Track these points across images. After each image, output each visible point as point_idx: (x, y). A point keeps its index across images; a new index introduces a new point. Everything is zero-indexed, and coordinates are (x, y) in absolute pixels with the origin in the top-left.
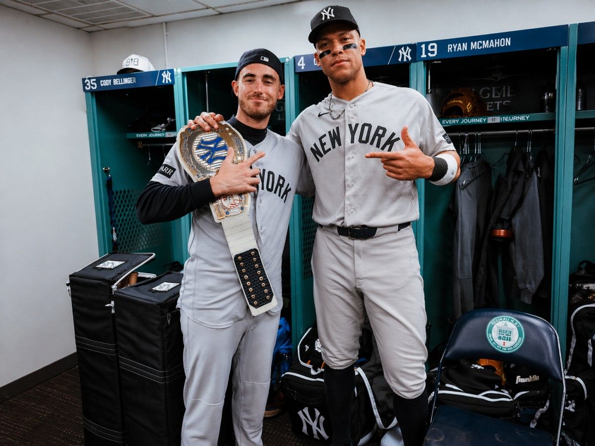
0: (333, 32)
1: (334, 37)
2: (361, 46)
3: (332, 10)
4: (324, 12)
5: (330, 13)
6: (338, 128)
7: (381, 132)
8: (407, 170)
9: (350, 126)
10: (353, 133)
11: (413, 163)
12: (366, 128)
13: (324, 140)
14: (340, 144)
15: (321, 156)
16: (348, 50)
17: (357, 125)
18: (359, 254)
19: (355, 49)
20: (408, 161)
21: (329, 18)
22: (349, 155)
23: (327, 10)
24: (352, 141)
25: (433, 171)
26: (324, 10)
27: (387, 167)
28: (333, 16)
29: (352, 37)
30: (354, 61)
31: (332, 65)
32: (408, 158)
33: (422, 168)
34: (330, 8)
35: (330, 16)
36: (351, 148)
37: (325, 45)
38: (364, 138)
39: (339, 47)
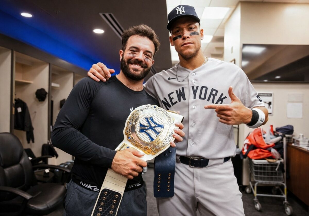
0: (184, 23)
1: (184, 26)
2: (201, 33)
3: (183, 8)
4: (178, 9)
5: (182, 10)
6: (183, 88)
7: (214, 92)
8: (234, 117)
9: (193, 87)
10: (195, 93)
11: (238, 113)
12: (204, 89)
13: (172, 96)
14: (184, 99)
15: (170, 106)
16: (193, 36)
17: (197, 87)
18: (197, 178)
19: (197, 36)
20: (234, 111)
21: (181, 13)
22: (192, 106)
23: (180, 8)
24: (195, 98)
25: (252, 118)
26: (178, 8)
27: (219, 115)
28: (184, 11)
29: (196, 27)
30: (196, 43)
31: (182, 46)
32: (235, 110)
33: (245, 116)
34: (181, 7)
35: (182, 12)
36: (193, 102)
37: (178, 31)
38: (202, 96)
39: (187, 33)
